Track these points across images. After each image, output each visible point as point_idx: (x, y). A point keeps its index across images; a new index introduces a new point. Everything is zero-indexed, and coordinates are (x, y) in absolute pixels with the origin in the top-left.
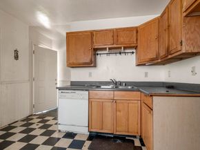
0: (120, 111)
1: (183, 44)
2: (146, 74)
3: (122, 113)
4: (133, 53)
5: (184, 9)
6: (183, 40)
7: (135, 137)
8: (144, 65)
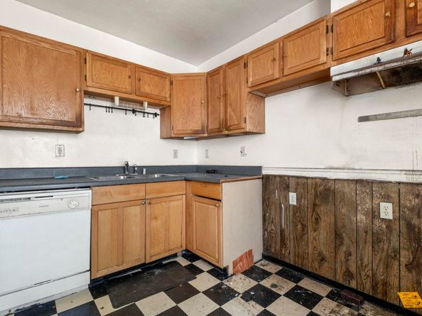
0: (156, 218)
1: (248, 122)
2: (176, 153)
3: (159, 221)
4: (156, 115)
5: (250, 84)
6: (247, 117)
7: (175, 255)
8: (182, 138)
